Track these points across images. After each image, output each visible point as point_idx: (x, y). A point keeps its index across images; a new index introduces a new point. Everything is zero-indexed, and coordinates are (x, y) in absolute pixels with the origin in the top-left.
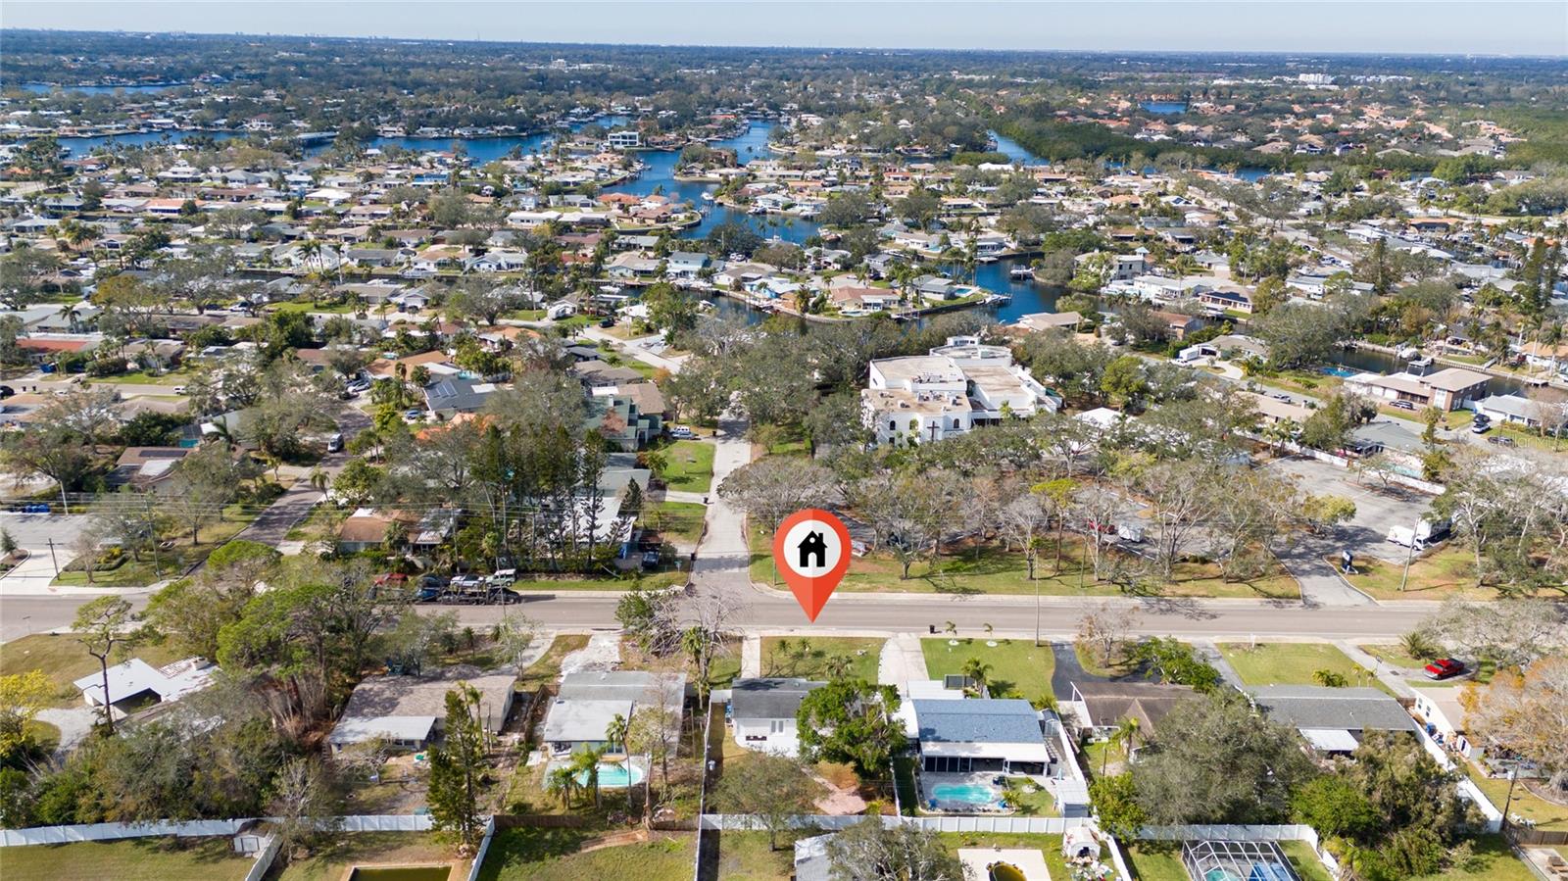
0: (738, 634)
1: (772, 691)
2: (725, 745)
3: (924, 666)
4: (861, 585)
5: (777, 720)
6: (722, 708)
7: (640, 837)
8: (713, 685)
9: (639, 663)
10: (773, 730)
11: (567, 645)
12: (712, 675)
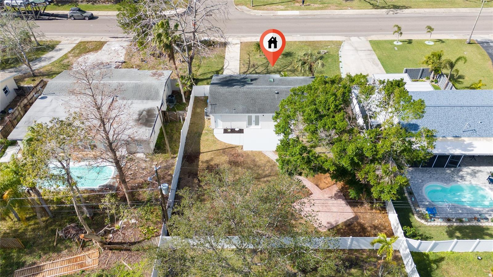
0: (223, 40)
1: (247, 86)
2: (203, 138)
3: (379, 63)
4: (316, 6)
5: (253, 116)
6: (202, 102)
7: (89, 261)
8: (197, 81)
9: (138, 62)
10: (250, 123)
11: (85, 48)
12: (198, 73)
